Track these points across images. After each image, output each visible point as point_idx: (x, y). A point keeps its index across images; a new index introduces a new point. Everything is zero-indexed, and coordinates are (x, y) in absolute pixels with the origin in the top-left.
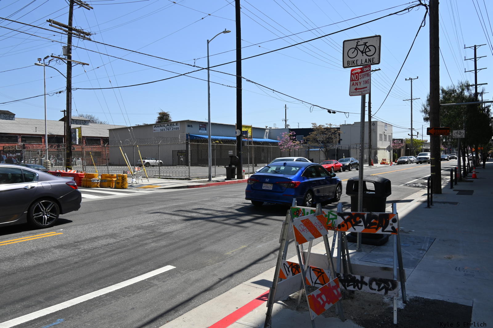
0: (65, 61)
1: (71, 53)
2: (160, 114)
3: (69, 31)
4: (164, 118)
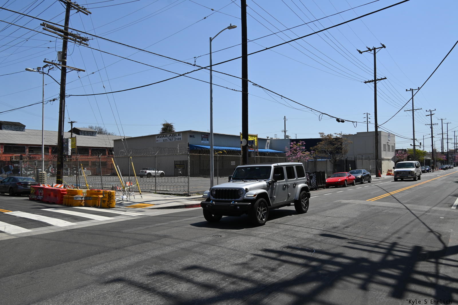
0: (59, 66)
1: (65, 58)
2: (164, 125)
3: (64, 36)
4: (167, 129)
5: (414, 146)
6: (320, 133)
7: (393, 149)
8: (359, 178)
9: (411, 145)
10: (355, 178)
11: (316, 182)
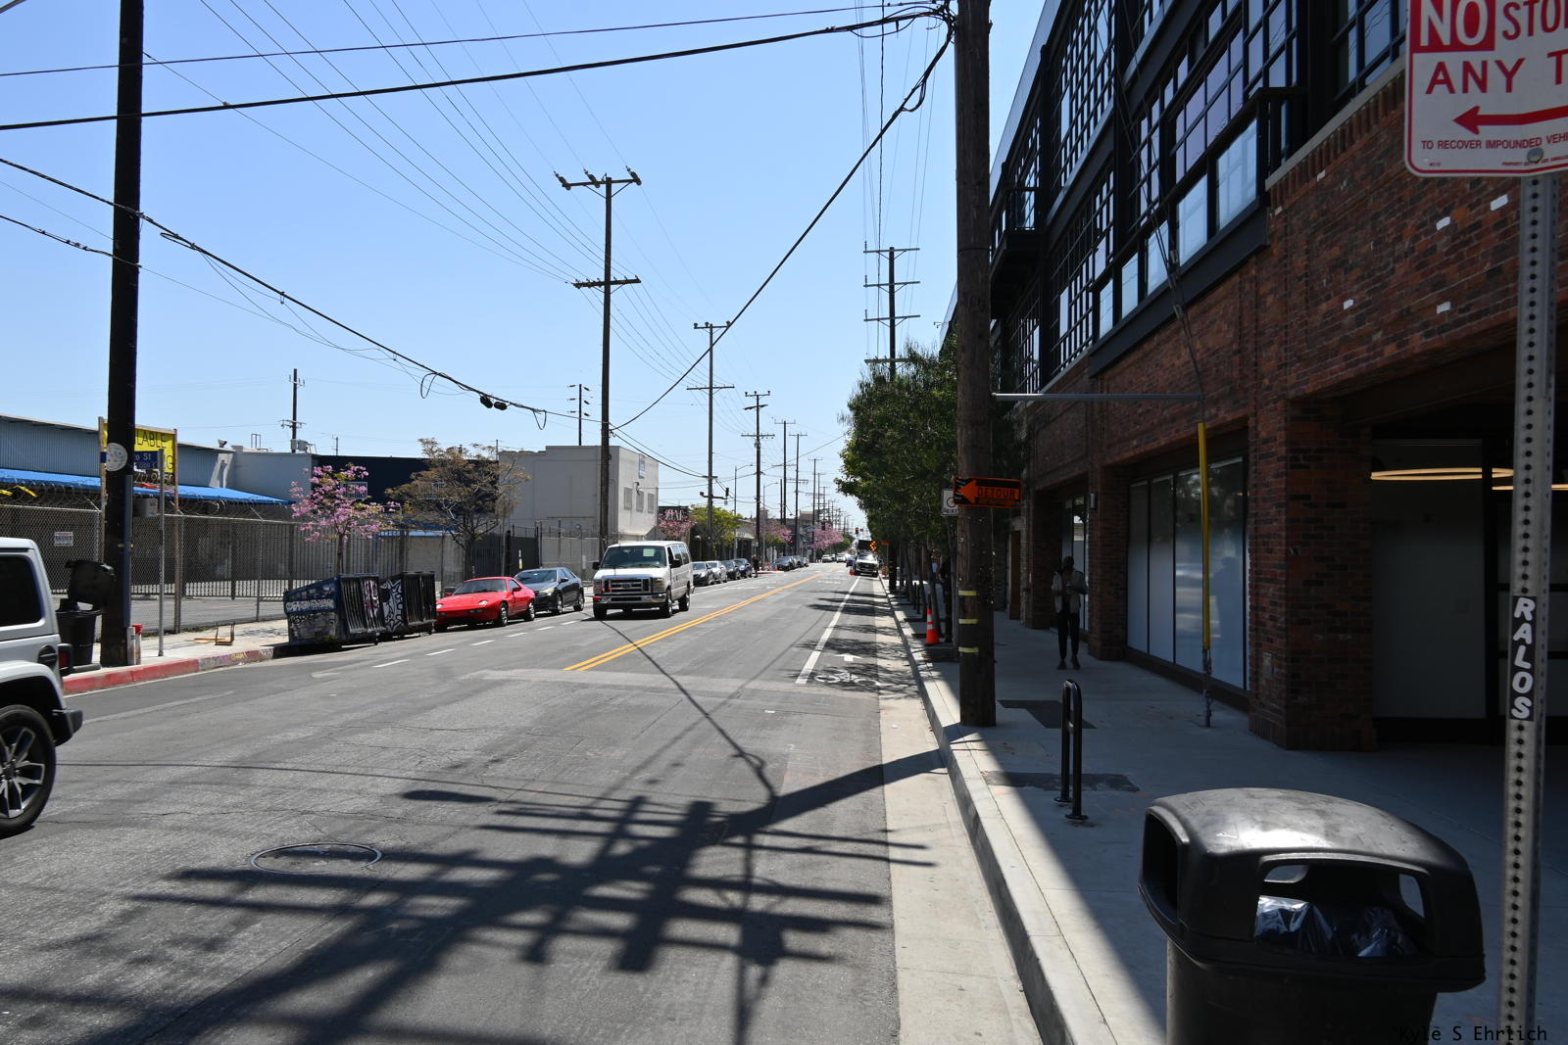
5: (711, 497)
6: (421, 440)
7: (651, 506)
8: (546, 598)
9: (702, 494)
10: (532, 595)
11: (403, 611)
